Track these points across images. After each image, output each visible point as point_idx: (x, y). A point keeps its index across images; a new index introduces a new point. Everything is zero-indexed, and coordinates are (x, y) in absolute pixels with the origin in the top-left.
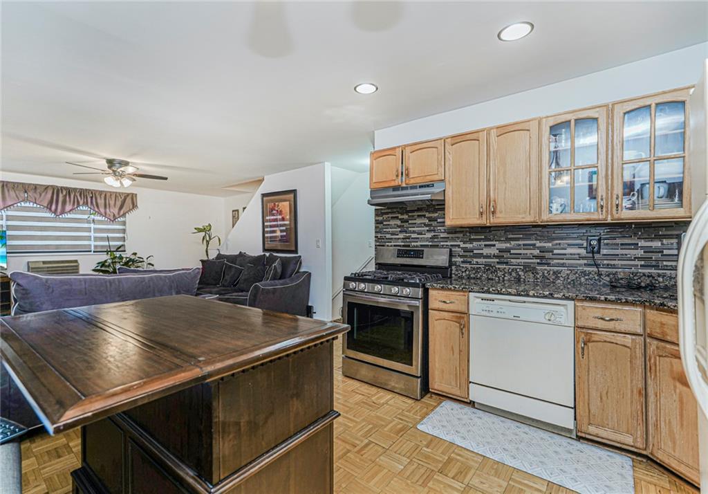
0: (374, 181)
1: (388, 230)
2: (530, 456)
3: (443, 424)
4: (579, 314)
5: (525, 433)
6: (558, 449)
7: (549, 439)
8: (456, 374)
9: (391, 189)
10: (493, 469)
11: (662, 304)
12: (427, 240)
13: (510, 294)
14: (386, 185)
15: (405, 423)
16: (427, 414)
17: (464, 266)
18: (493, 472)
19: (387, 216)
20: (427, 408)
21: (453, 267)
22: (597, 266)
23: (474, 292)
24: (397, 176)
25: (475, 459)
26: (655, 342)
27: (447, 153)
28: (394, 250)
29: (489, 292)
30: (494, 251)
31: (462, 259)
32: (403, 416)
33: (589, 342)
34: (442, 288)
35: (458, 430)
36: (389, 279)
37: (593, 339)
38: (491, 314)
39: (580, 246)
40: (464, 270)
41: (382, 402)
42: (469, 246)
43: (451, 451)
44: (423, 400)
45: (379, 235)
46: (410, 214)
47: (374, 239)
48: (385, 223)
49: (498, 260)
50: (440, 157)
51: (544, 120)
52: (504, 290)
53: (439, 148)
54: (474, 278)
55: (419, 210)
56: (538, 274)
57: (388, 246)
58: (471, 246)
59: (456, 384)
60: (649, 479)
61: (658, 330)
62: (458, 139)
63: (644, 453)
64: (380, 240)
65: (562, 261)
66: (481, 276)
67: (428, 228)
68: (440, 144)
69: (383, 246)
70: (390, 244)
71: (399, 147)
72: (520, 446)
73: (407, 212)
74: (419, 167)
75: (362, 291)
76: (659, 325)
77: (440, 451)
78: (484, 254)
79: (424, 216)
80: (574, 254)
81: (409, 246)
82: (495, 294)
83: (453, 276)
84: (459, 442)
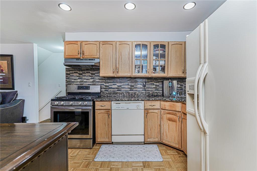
0: (66, 55)
1: (72, 78)
2: (135, 155)
3: (105, 155)
4: (145, 105)
5: (131, 147)
6: (141, 149)
7: (138, 147)
8: (107, 134)
9: (75, 59)
10: (126, 165)
11: (165, 100)
12: (91, 82)
13: (126, 101)
14: (73, 57)
15: (89, 161)
16: (96, 153)
17: (106, 92)
18: (126, 166)
19: (72, 72)
20: (96, 151)
21: (102, 93)
22: (145, 90)
23: (113, 101)
24: (79, 54)
25: (119, 164)
26: (163, 110)
27: (101, 48)
28: (76, 86)
29: (118, 100)
30: (116, 86)
31: (105, 90)
32: (86, 157)
33: (148, 113)
34: (101, 101)
35: (110, 155)
36: (77, 99)
37: (149, 112)
38: (119, 109)
39: (141, 85)
40: (105, 94)
41: (75, 155)
42: (107, 84)
43: (110, 165)
44: (93, 148)
45: (68, 80)
46: (83, 71)
47: (65, 82)
48: (71, 75)
49: (117, 90)
50: (97, 49)
51: (134, 42)
52: (124, 99)
53: (97, 45)
54: (109, 96)
55: (87, 70)
56: (130, 94)
57: (72, 85)
58: (108, 84)
59: (107, 137)
60: (162, 149)
61: (164, 107)
62: (105, 43)
63: (160, 142)
64: (68, 82)
65: (136, 89)
66: (112, 96)
67: (91, 78)
68: (98, 43)
69: (70, 85)
70: (73, 84)
71: (79, 41)
72: (131, 153)
73: (82, 70)
74: (89, 51)
75: (62, 105)
76: (164, 105)
77: (106, 167)
78: (113, 88)
79: (89, 72)
80: (139, 87)
81: (83, 85)
82: (121, 101)
83: (102, 96)
84: (112, 160)
